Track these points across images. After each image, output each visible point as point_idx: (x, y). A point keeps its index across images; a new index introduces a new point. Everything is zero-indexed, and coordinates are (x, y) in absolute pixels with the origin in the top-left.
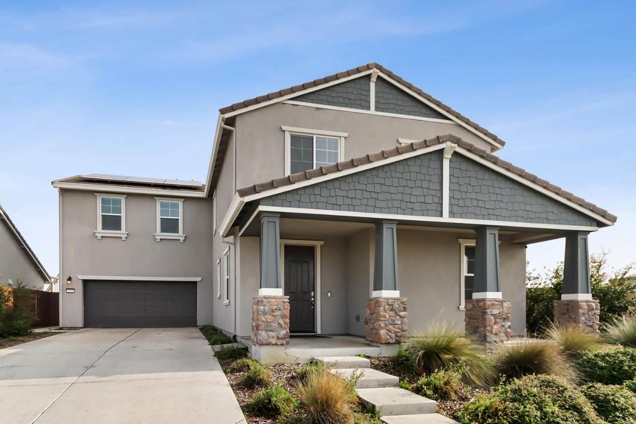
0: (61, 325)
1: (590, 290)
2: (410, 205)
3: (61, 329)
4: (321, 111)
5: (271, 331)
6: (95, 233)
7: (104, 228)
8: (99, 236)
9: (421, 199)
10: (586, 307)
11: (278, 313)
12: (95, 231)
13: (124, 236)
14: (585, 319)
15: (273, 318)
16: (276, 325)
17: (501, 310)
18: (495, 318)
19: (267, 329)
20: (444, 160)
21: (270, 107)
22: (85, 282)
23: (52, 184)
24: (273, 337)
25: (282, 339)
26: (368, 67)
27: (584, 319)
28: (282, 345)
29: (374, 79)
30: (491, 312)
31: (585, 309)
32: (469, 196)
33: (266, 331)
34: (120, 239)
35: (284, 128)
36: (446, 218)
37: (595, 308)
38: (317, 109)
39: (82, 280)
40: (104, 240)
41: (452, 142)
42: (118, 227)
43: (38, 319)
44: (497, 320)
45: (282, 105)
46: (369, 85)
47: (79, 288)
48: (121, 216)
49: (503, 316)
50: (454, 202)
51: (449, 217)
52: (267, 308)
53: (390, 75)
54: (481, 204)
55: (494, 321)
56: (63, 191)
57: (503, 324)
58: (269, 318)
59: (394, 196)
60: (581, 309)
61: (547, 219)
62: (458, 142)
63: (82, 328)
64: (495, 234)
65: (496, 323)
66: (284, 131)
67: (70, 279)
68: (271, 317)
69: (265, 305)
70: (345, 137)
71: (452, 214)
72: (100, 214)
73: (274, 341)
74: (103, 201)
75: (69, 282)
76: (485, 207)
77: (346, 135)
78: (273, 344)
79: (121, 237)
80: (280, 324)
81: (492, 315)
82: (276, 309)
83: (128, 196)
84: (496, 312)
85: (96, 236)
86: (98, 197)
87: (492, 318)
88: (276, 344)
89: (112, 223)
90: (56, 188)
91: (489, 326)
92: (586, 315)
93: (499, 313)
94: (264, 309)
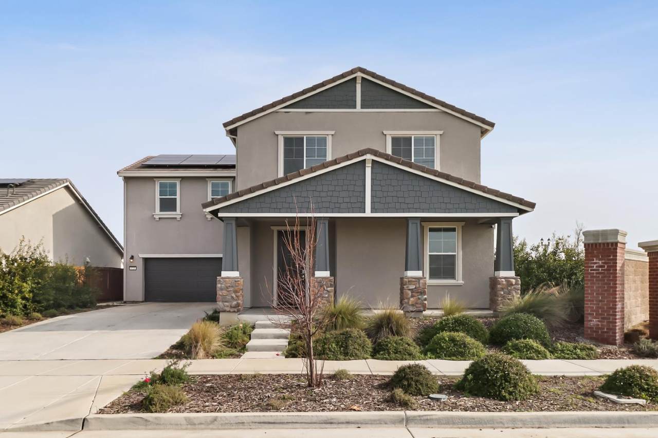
0: (125, 299)
1: (513, 267)
2: (337, 205)
3: (125, 302)
4: (310, 114)
5: (226, 302)
6: (153, 215)
7: (161, 210)
8: (157, 217)
9: (347, 200)
10: (504, 283)
11: (231, 289)
12: (154, 214)
13: (178, 217)
14: (504, 293)
15: (228, 293)
16: (230, 298)
17: (418, 286)
18: (412, 292)
19: (223, 300)
20: (366, 168)
21: (266, 117)
22: (146, 260)
23: (118, 174)
24: (228, 306)
25: (234, 307)
26: (352, 72)
27: (502, 293)
28: (234, 312)
29: (359, 81)
30: (407, 287)
31: (503, 284)
32: (390, 194)
33: (223, 302)
34: (175, 220)
35: (277, 132)
36: (368, 213)
37: (514, 283)
38: (307, 113)
39: (143, 258)
40: (161, 220)
41: (371, 154)
42: (174, 209)
43: (101, 294)
44: (414, 294)
45: (275, 113)
46: (356, 86)
47: (140, 265)
48: (176, 198)
49: (420, 291)
50: (376, 200)
51: (371, 212)
52: (223, 285)
53: (373, 75)
54: (401, 200)
55: (410, 294)
56: (127, 179)
57: (420, 297)
58: (225, 292)
59: (323, 199)
60: (500, 284)
61: (465, 209)
62: (375, 153)
63: (142, 302)
64: (417, 223)
65: (412, 296)
66: (277, 135)
67: (132, 257)
68: (226, 292)
69: (222, 284)
70: (332, 135)
71: (373, 210)
72: (158, 197)
73: (228, 309)
74: (162, 185)
75: (132, 261)
76: (405, 203)
77: (333, 133)
78: (228, 312)
79: (176, 218)
80: (232, 297)
81: (409, 289)
82: (229, 286)
83: (182, 179)
84: (412, 287)
85: (155, 218)
86: (156, 182)
87: (410, 292)
88: (229, 311)
89: (168, 205)
90: (121, 177)
91: (407, 298)
92: (505, 290)
93: (415, 288)
94: (221, 286)
